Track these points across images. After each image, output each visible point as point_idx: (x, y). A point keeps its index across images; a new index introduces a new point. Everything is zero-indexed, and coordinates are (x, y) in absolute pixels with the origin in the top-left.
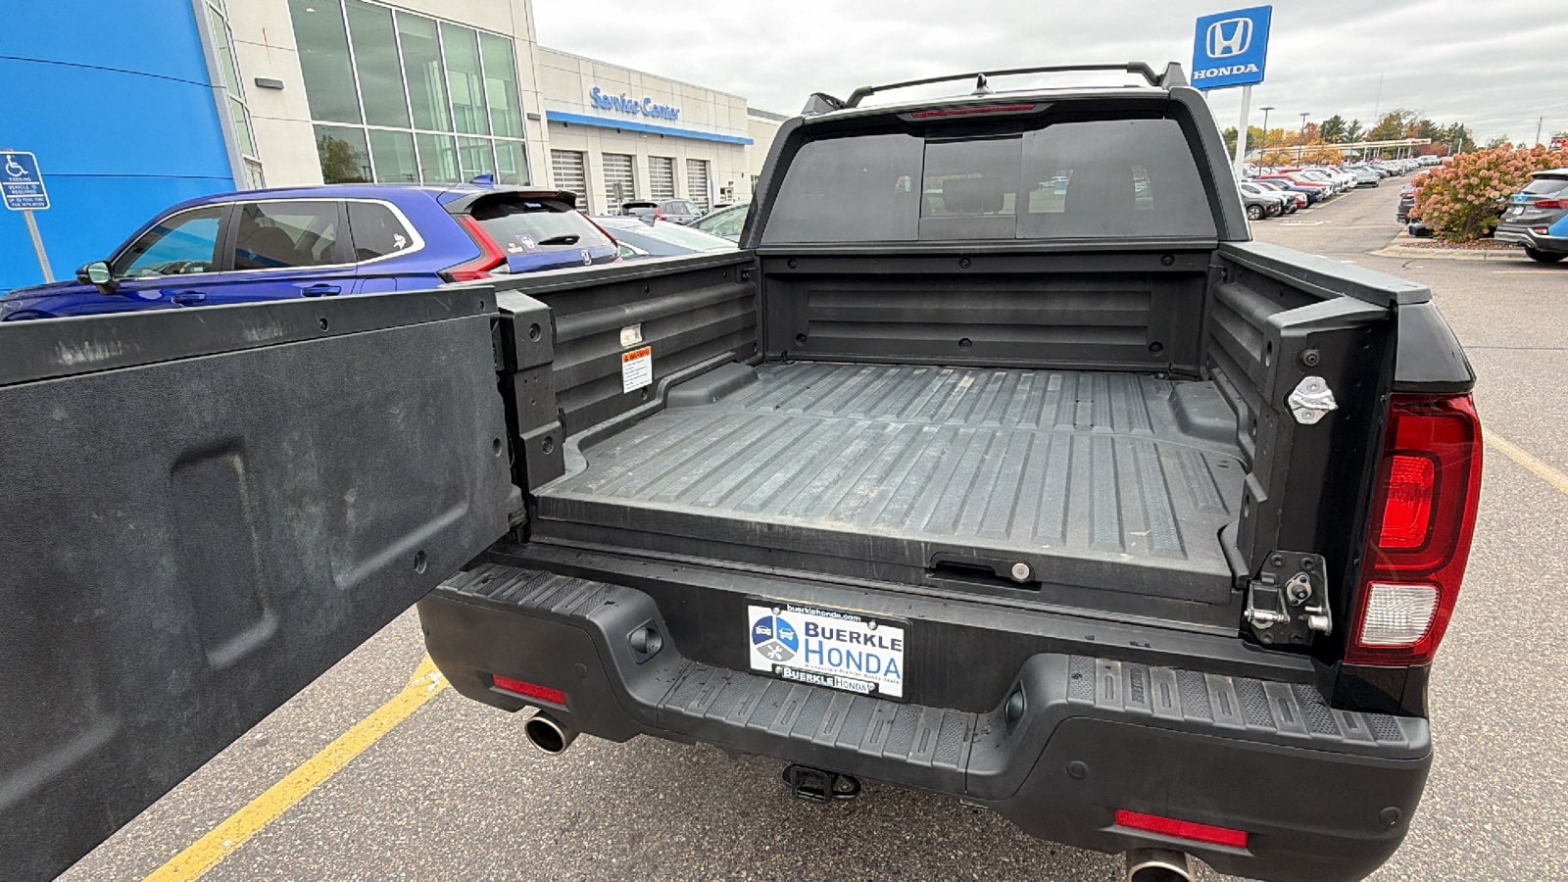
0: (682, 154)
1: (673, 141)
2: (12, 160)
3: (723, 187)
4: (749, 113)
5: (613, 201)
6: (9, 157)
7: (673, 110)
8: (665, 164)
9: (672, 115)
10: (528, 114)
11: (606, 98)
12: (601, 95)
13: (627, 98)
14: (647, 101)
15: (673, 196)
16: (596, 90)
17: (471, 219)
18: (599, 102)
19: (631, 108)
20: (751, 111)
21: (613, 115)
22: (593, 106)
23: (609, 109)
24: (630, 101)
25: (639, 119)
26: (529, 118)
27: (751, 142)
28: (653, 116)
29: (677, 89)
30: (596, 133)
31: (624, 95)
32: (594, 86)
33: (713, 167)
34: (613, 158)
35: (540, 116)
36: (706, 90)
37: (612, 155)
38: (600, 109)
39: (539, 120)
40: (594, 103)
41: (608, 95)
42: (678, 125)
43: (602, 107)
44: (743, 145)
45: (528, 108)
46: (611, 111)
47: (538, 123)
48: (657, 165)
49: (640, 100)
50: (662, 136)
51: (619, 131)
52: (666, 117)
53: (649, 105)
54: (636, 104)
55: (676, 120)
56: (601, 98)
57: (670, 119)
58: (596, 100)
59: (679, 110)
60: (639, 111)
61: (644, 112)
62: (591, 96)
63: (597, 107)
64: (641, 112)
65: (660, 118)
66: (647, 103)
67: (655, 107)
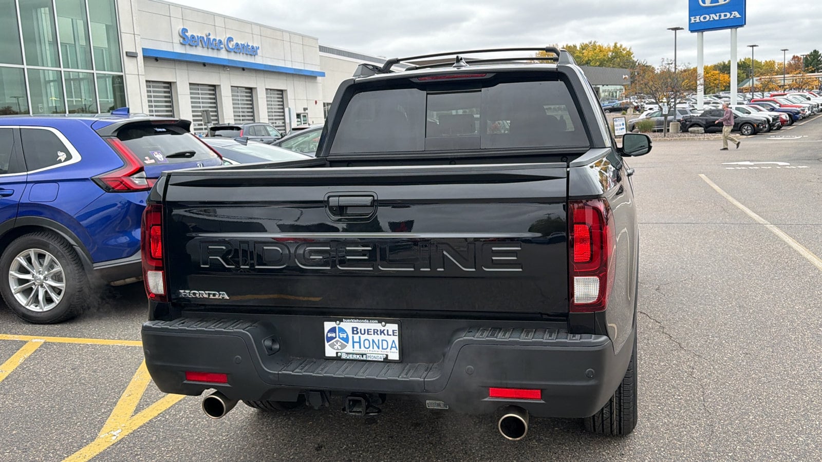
0: (261, 85)
1: (254, 74)
3: (299, 112)
4: (320, 51)
5: (199, 125)
7: (253, 47)
8: (246, 92)
9: (253, 51)
10: (126, 52)
11: (193, 37)
13: (212, 37)
14: (230, 39)
15: (253, 120)
16: (184, 30)
17: (117, 140)
18: (186, 39)
19: (215, 45)
20: (322, 49)
21: (200, 52)
22: (181, 44)
23: (196, 46)
24: (215, 40)
25: (223, 55)
26: (127, 55)
27: (323, 74)
28: (235, 52)
29: (256, 30)
30: (184, 67)
32: (182, 27)
33: (290, 96)
34: (200, 87)
35: (137, 53)
36: (282, 31)
37: (198, 84)
38: (188, 47)
39: (136, 57)
40: (181, 41)
41: (195, 35)
42: (259, 60)
43: (190, 45)
44: (315, 77)
45: (127, 47)
46: (198, 47)
47: (135, 59)
48: (239, 94)
49: (223, 38)
50: (244, 69)
51: (205, 64)
52: (247, 53)
53: (232, 43)
54: (220, 42)
55: (256, 56)
56: (189, 36)
57: (251, 55)
58: (184, 39)
59: (258, 47)
60: (222, 48)
61: (227, 49)
62: (180, 35)
63: (185, 45)
64: (224, 49)
65: (241, 54)
66: (230, 41)
67: (237, 45)
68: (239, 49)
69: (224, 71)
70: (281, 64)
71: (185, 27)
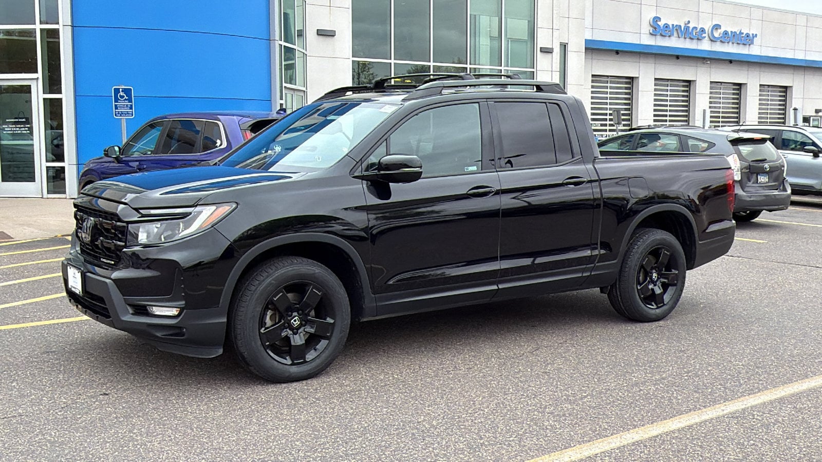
0: (753, 81)
1: (745, 68)
2: (122, 91)
3: (808, 114)
6: (121, 90)
7: (748, 35)
8: (733, 89)
9: (748, 40)
10: (541, 48)
11: (666, 26)
12: (661, 23)
13: (691, 25)
14: (717, 27)
16: (657, 19)
18: (657, 28)
19: (698, 35)
21: (675, 43)
22: (651, 34)
23: (669, 36)
24: (695, 28)
25: (705, 46)
26: (541, 51)
28: (721, 41)
29: (757, 14)
30: (651, 60)
31: (689, 22)
32: (655, 15)
33: (797, 93)
34: (670, 83)
35: (552, 49)
36: (796, 13)
37: (666, 80)
38: (659, 37)
39: (552, 53)
40: (651, 32)
41: (670, 23)
42: (755, 50)
43: (661, 35)
45: (542, 40)
46: (672, 38)
47: (550, 55)
48: (722, 91)
49: (707, 27)
50: (730, 61)
51: (678, 57)
52: (739, 42)
53: (719, 31)
54: (703, 30)
55: (751, 46)
56: (662, 26)
57: (744, 44)
58: (655, 28)
59: (756, 35)
60: (705, 37)
61: (712, 38)
62: (650, 25)
63: (655, 35)
64: (707, 38)
65: (730, 43)
66: (717, 29)
67: (726, 33)
68: (727, 37)
69: (704, 63)
70: (789, 55)
71: (658, 16)
